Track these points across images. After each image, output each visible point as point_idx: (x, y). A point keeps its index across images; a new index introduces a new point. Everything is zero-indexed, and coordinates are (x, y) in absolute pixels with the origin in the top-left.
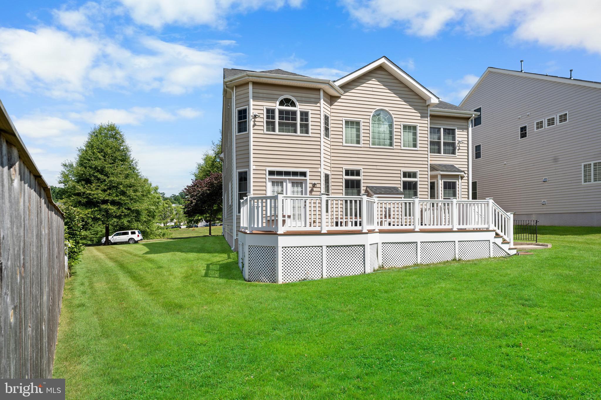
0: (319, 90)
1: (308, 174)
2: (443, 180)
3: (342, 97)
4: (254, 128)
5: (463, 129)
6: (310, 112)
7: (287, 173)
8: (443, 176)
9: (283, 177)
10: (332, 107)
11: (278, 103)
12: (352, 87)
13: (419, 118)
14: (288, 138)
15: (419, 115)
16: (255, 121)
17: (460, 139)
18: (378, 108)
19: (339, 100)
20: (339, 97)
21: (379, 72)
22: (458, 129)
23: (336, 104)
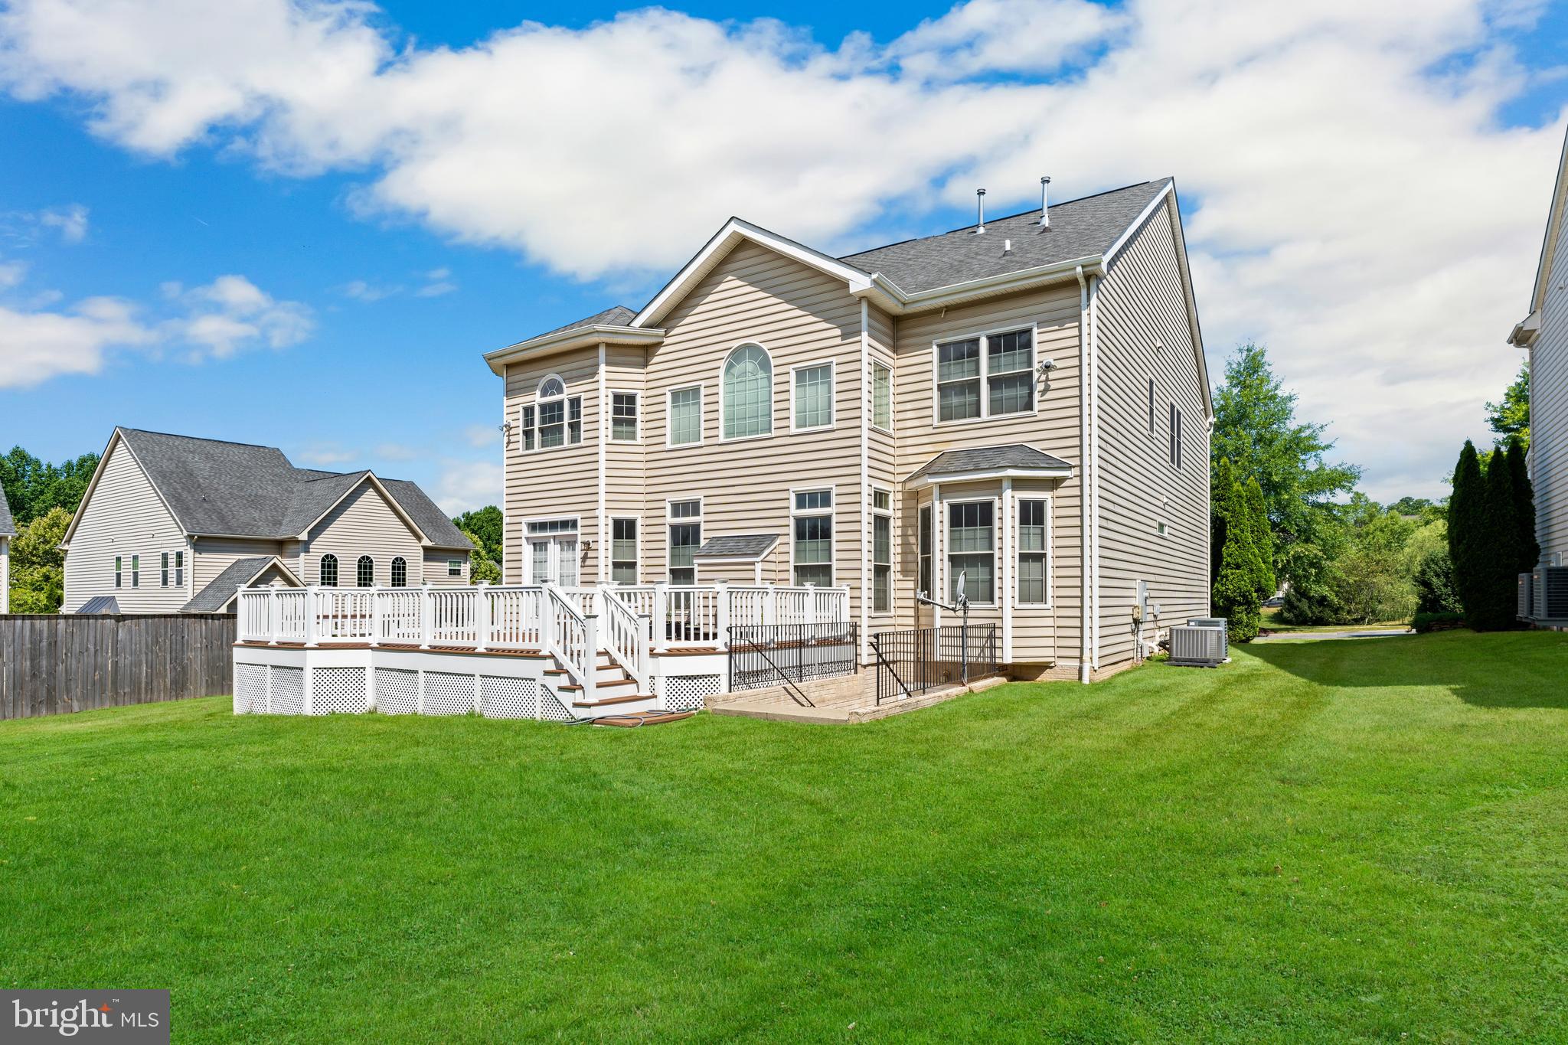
0: (595, 347)
1: (579, 524)
2: (945, 501)
3: (667, 341)
4: (509, 448)
5: (1060, 321)
6: (583, 396)
7: (553, 525)
8: (945, 489)
9: (548, 533)
10: (650, 368)
11: (538, 393)
12: (684, 312)
13: (838, 341)
14: (554, 453)
15: (838, 332)
16: (509, 436)
17: (1049, 358)
18: (736, 344)
19: (662, 350)
20: (659, 345)
21: (741, 255)
22: (1040, 325)
23: (656, 359)
